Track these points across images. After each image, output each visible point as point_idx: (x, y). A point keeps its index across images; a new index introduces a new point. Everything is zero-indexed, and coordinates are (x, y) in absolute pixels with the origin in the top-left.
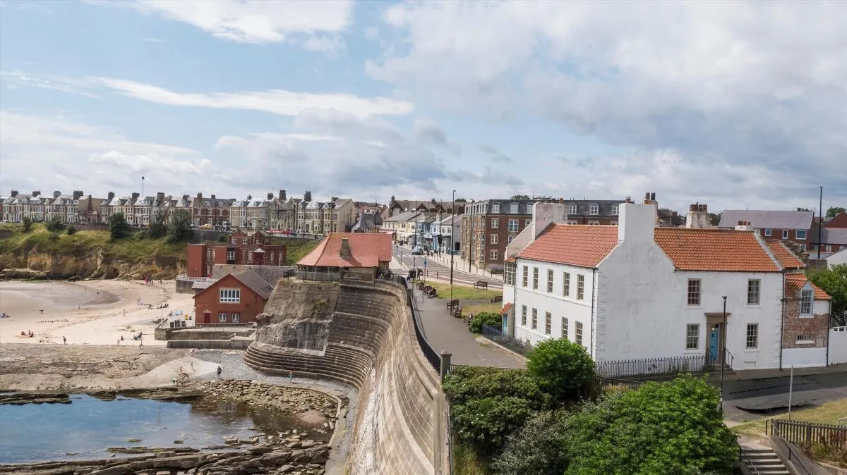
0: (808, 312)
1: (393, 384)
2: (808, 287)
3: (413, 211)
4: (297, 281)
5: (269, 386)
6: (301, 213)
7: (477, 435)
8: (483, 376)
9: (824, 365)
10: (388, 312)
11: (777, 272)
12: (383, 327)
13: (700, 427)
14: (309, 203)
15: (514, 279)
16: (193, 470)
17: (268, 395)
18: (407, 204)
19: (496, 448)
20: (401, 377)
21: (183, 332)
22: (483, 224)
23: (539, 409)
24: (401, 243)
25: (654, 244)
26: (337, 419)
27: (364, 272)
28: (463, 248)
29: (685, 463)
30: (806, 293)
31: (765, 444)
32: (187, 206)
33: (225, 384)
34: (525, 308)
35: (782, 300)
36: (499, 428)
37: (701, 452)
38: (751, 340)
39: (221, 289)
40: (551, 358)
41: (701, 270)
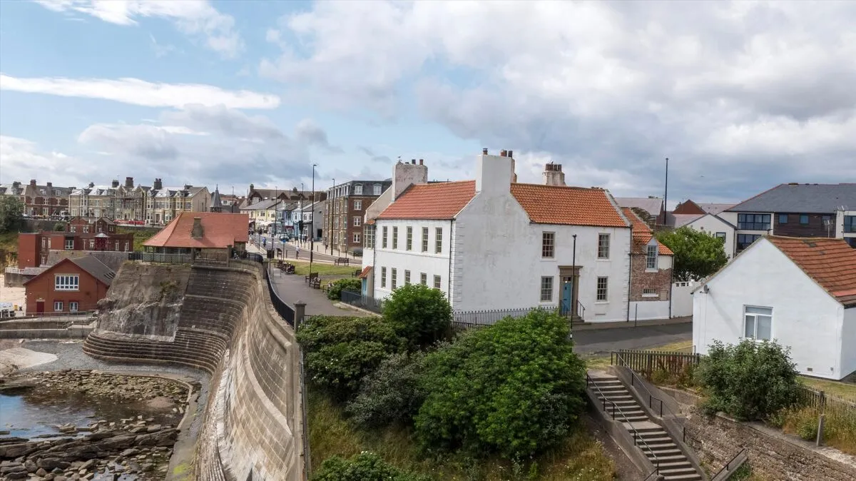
0: (653, 267)
1: (247, 353)
2: (653, 242)
3: (273, 200)
4: (144, 264)
5: (111, 376)
6: (150, 202)
7: (331, 380)
8: (338, 324)
9: (667, 317)
10: (244, 293)
11: (625, 227)
12: (238, 308)
13: (550, 353)
14: (160, 191)
15: (374, 242)
16: (21, 458)
17: (110, 384)
18: (268, 193)
19: (352, 392)
20: (255, 342)
21: (13, 323)
22: (346, 206)
23: (395, 352)
24: (260, 232)
25: (510, 196)
26: (188, 404)
27: (219, 252)
28: (325, 234)
29: (535, 387)
30: (652, 249)
31: (610, 373)
32: (19, 194)
33: (60, 375)
34: (384, 270)
35: (630, 255)
36: (354, 372)
37: (550, 376)
38: (601, 293)
39: (56, 275)
40: (407, 301)
41: (555, 224)
